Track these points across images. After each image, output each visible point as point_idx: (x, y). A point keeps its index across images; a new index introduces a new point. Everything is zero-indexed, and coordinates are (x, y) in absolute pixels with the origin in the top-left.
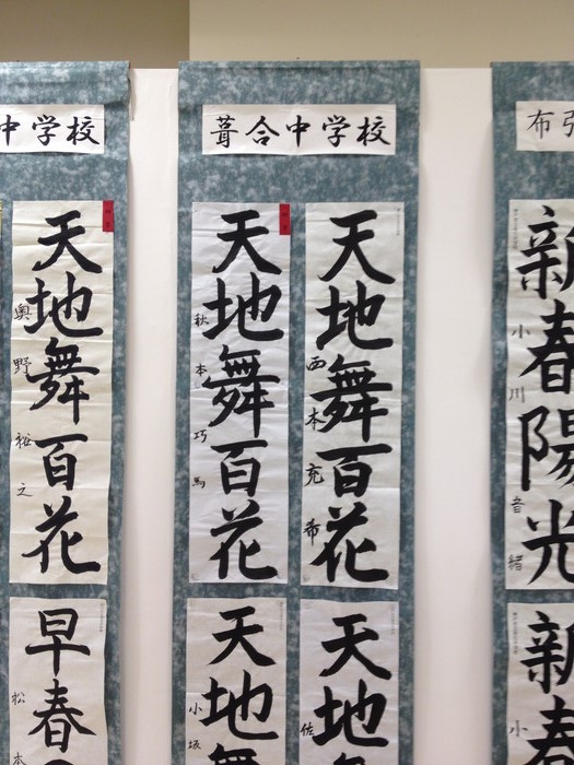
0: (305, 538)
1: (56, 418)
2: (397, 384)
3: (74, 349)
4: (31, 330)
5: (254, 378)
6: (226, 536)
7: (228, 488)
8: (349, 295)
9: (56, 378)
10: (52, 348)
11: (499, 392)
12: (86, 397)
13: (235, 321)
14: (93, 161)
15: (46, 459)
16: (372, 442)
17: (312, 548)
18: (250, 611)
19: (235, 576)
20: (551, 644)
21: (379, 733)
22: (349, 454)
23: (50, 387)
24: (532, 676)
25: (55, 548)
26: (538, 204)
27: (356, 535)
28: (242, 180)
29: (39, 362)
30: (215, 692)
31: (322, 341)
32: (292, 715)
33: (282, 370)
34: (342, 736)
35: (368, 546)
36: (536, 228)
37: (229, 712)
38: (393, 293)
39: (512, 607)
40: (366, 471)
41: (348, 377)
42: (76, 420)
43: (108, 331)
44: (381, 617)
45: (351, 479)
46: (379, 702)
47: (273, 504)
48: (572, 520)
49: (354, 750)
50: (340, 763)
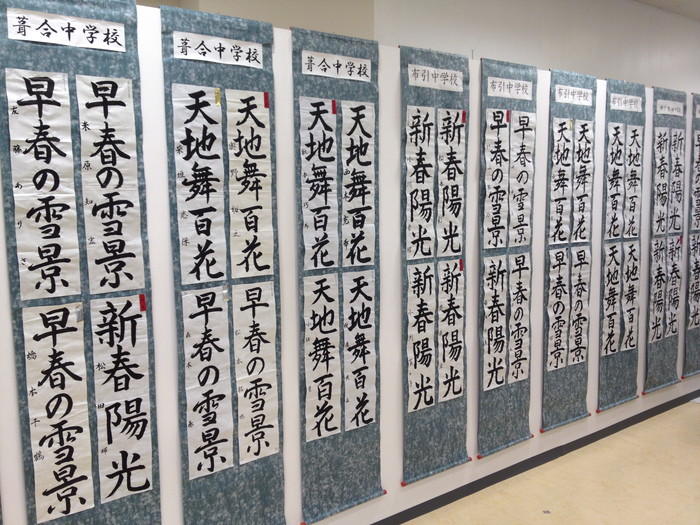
0: (344, 247)
1: (248, 200)
2: (373, 181)
3: (254, 165)
4: (238, 155)
5: (324, 179)
6: (316, 249)
7: (316, 228)
8: (357, 143)
9: (248, 179)
10: (246, 165)
11: (404, 184)
12: (261, 188)
13: (317, 153)
14: (259, 72)
15: (246, 218)
16: (366, 205)
17: (346, 252)
18: (325, 280)
19: (320, 266)
20: (420, 280)
21: (369, 323)
22: (358, 211)
23: (246, 183)
24: (414, 292)
25: (251, 260)
26: (415, 108)
27: (360, 245)
28: (318, 87)
29: (241, 172)
30: (314, 316)
31: (348, 162)
32: (342, 320)
33: (334, 175)
34: (357, 326)
35: (365, 248)
36: (414, 118)
37: (319, 323)
38: (371, 141)
39: (409, 267)
40: (364, 217)
41: (357, 178)
42: (257, 199)
43: (269, 156)
44: (369, 276)
45: (359, 221)
46: (368, 310)
47: (332, 233)
48: (425, 232)
49: (361, 331)
50: (357, 337)
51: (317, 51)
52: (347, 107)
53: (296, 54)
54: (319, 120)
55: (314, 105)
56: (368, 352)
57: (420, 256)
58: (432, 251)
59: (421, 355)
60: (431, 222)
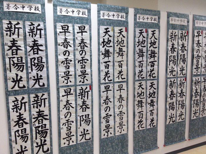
0: (148, 73)
1: (120, 58)
2: (157, 53)
3: (122, 49)
4: (117, 46)
5: (142, 53)
6: (139, 73)
7: (139, 67)
8: (153, 41)
9: (120, 53)
10: (119, 49)
11: (167, 54)
12: (123, 55)
13: (140, 45)
14: (124, 21)
15: (119, 64)
16: (155, 60)
17: (148, 75)
18: (142, 83)
19: (140, 79)
20: (171, 84)
21: (155, 96)
22: (152, 62)
23: (119, 54)
24: (170, 87)
25: (120, 76)
26: (172, 30)
27: (153, 72)
28: (141, 25)
29: (118, 51)
30: (138, 94)
31: (150, 47)
32: (146, 95)
33: (145, 51)
34: (151, 97)
35: (154, 73)
36: (171, 33)
37: (140, 96)
38: (157, 41)
39: (168, 79)
40: (154, 64)
41: (153, 52)
42: (122, 58)
43: (126, 46)
44: (155, 82)
45: (153, 65)
46: (155, 92)
47: (144, 69)
48: (174, 69)
49: (152, 99)
50: (151, 100)
51: (141, 14)
52: (150, 31)
53: (135, 15)
54: (141, 35)
55: (140, 30)
56: (154, 105)
57: (172, 76)
58: (176, 75)
59: (171, 107)
60: (176, 66)
